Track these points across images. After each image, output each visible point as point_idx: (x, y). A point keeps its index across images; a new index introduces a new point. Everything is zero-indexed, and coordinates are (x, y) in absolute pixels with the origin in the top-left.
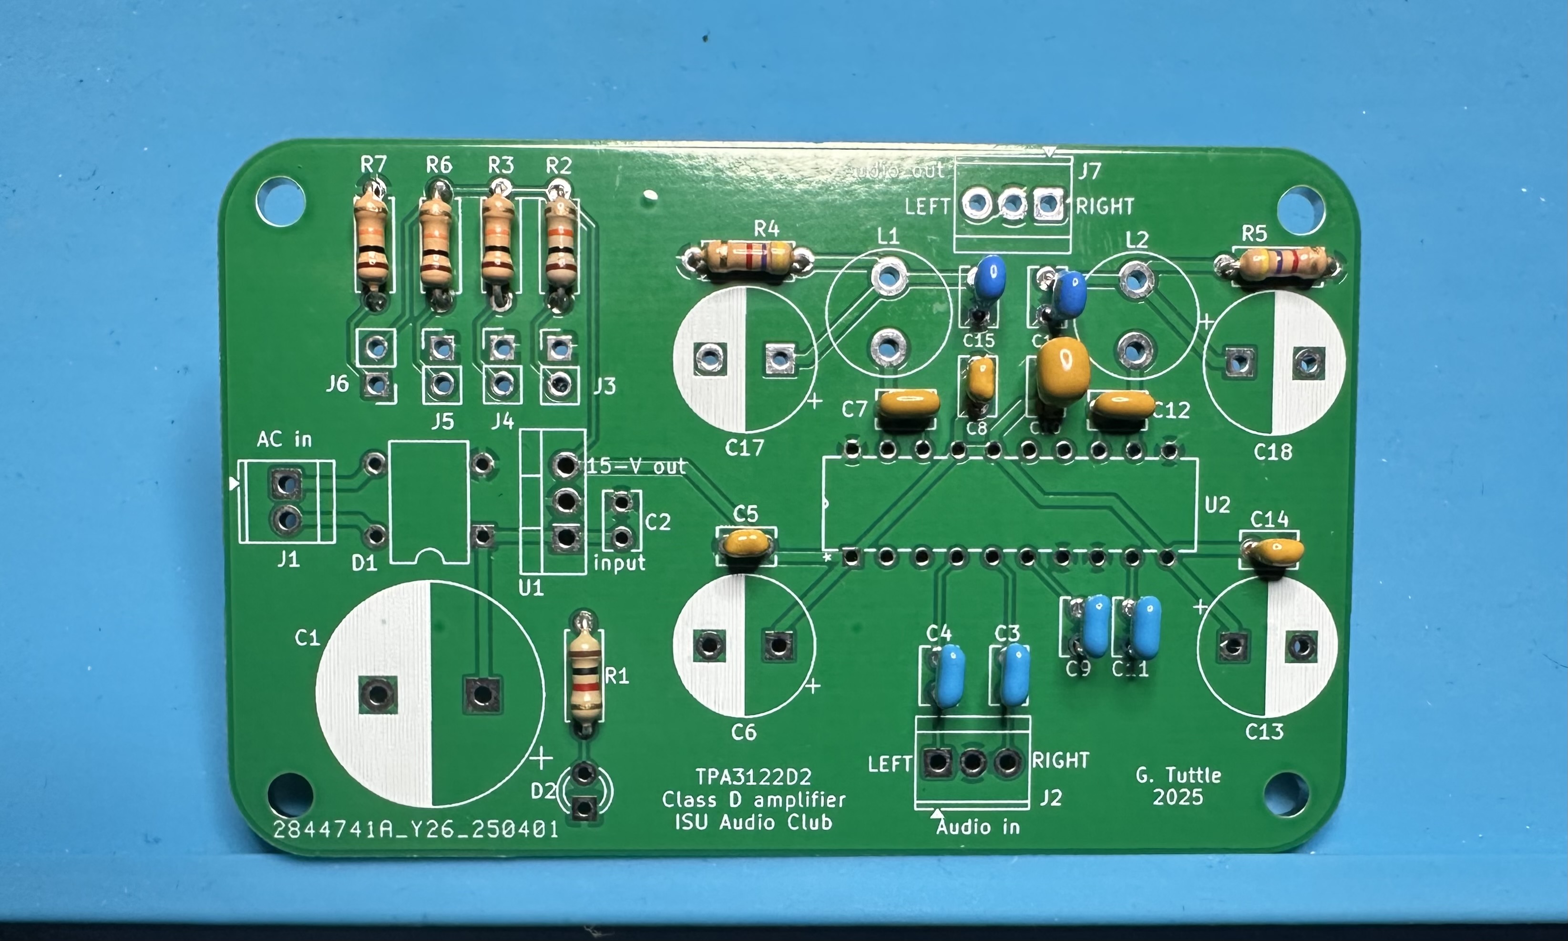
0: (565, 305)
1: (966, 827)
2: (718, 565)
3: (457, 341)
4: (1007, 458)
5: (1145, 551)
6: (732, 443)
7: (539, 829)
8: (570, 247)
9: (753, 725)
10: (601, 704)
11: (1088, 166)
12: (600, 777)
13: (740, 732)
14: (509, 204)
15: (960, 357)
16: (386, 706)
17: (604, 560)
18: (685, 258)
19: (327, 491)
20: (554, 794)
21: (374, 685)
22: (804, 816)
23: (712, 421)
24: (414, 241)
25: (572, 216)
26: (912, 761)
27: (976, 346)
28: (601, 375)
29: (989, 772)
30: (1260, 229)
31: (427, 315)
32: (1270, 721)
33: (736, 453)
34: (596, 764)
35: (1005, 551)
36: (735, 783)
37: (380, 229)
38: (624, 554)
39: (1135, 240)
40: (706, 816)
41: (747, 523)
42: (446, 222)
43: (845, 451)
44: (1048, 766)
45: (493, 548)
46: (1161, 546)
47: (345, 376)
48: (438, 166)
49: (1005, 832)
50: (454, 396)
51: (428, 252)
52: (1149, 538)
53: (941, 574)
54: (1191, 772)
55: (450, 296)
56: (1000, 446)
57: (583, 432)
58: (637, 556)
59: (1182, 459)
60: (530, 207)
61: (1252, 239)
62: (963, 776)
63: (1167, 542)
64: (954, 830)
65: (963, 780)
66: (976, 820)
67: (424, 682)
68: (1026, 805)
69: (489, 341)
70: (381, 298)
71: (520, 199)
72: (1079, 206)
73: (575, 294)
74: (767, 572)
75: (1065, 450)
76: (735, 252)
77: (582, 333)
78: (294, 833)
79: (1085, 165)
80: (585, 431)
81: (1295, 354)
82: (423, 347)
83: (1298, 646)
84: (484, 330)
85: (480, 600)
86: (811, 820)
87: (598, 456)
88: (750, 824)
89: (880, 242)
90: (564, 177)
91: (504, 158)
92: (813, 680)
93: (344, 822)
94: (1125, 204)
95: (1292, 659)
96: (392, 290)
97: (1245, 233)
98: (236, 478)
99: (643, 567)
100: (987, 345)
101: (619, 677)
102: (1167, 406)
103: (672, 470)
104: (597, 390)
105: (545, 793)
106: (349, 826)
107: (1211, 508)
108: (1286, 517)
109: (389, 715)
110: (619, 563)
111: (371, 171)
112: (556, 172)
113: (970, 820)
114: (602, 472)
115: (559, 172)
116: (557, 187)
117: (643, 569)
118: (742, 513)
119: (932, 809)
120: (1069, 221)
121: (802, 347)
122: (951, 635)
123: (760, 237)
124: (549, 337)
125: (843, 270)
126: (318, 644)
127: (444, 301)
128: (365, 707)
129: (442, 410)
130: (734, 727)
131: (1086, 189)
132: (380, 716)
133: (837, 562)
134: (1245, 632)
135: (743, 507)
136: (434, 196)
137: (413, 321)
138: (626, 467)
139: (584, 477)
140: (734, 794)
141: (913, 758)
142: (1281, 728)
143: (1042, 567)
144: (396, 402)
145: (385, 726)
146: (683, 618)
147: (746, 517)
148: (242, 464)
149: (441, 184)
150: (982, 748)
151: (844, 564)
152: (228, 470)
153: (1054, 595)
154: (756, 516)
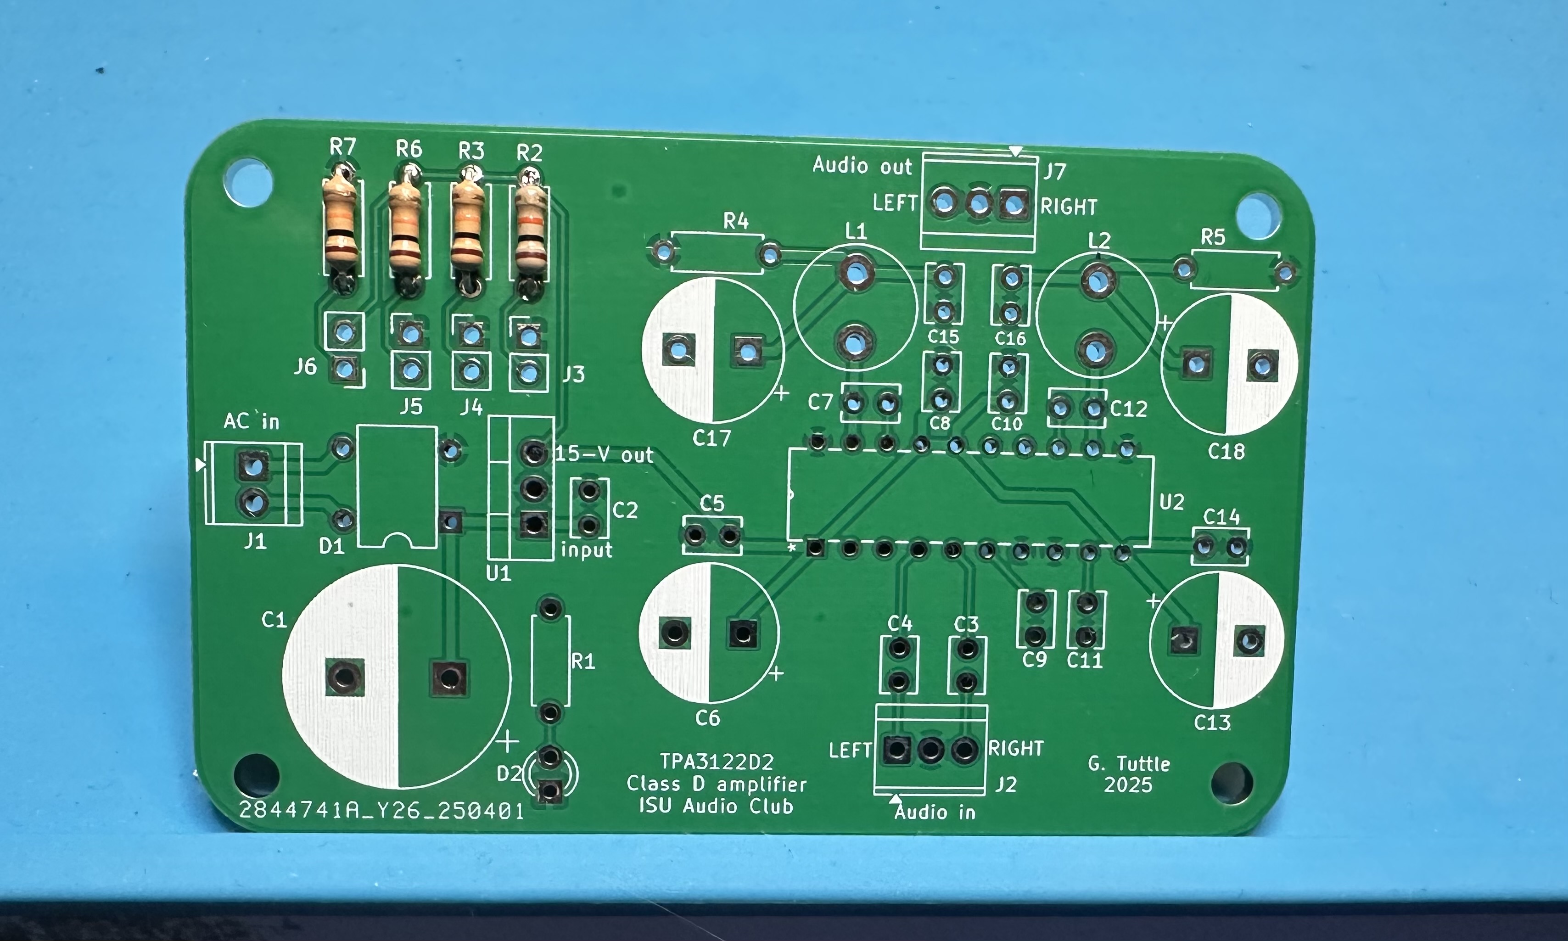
0: (534, 293)
1: (924, 812)
2: (684, 553)
3: (427, 327)
4: (969, 452)
5: (1101, 546)
6: (700, 433)
7: (504, 811)
8: (540, 235)
9: (716, 711)
11: (1054, 167)
12: (566, 761)
13: (705, 718)
14: (480, 191)
15: (925, 352)
16: (354, 688)
17: (571, 547)
19: (294, 474)
20: (520, 777)
21: (341, 669)
22: (766, 800)
23: (680, 412)
24: (384, 226)
25: (541, 204)
26: (872, 747)
27: (942, 342)
28: (570, 363)
29: (947, 760)
30: (1219, 233)
31: (396, 300)
32: (1218, 713)
33: (703, 444)
34: (561, 748)
35: (965, 543)
36: (698, 767)
37: (351, 214)
38: (591, 540)
39: (1098, 241)
40: (670, 799)
41: (713, 513)
42: (415, 207)
43: (811, 444)
44: (1003, 754)
45: (460, 533)
46: (1115, 540)
47: (313, 360)
48: (408, 150)
49: (961, 818)
50: (421, 381)
51: (397, 238)
52: (1104, 533)
53: (902, 566)
54: (1142, 761)
55: (419, 281)
56: (963, 441)
57: (551, 419)
58: (604, 543)
59: (1139, 456)
60: (501, 196)
61: (1210, 243)
62: (921, 762)
63: (1123, 539)
64: (912, 815)
66: (933, 806)
67: (392, 665)
68: (981, 792)
69: (458, 328)
70: (350, 281)
71: (491, 186)
72: (1043, 206)
73: (544, 282)
74: (732, 561)
75: (1025, 446)
77: (552, 321)
78: (260, 813)
79: (1050, 166)
80: (554, 418)
81: (1249, 357)
82: (392, 331)
83: (1246, 640)
84: (453, 315)
85: (448, 584)
86: (773, 804)
87: (565, 444)
88: (713, 807)
89: (849, 238)
90: (534, 165)
91: (475, 143)
92: (776, 667)
93: (310, 802)
94: (1088, 205)
95: (1240, 652)
96: (361, 274)
97: (1204, 237)
98: (202, 460)
99: (610, 554)
100: (952, 342)
101: (585, 663)
102: (1125, 405)
103: (639, 459)
104: (566, 378)
105: (511, 776)
106: (315, 807)
107: (1166, 505)
108: (1237, 516)
109: (355, 698)
110: (586, 550)
112: (527, 159)
113: (927, 807)
114: (571, 460)
115: (530, 160)
116: (528, 175)
117: (610, 556)
118: (708, 503)
119: (891, 796)
120: (1033, 221)
121: (770, 341)
122: (912, 626)
124: (519, 325)
125: (812, 264)
126: (286, 627)
127: (413, 286)
128: (332, 690)
129: (411, 395)
130: (699, 713)
131: (1052, 189)
132: (346, 698)
133: (803, 552)
134: (1194, 626)
135: (709, 497)
136: (404, 181)
137: (382, 304)
138: (594, 455)
139: (552, 465)
140: (698, 778)
141: (873, 744)
142: (1228, 720)
143: (1001, 559)
144: (364, 386)
145: (352, 708)
146: (649, 607)
147: (713, 506)
148: (209, 446)
149: (412, 169)
150: (940, 735)
151: (809, 555)
152: (194, 452)
153: (1013, 589)
154: (723, 506)
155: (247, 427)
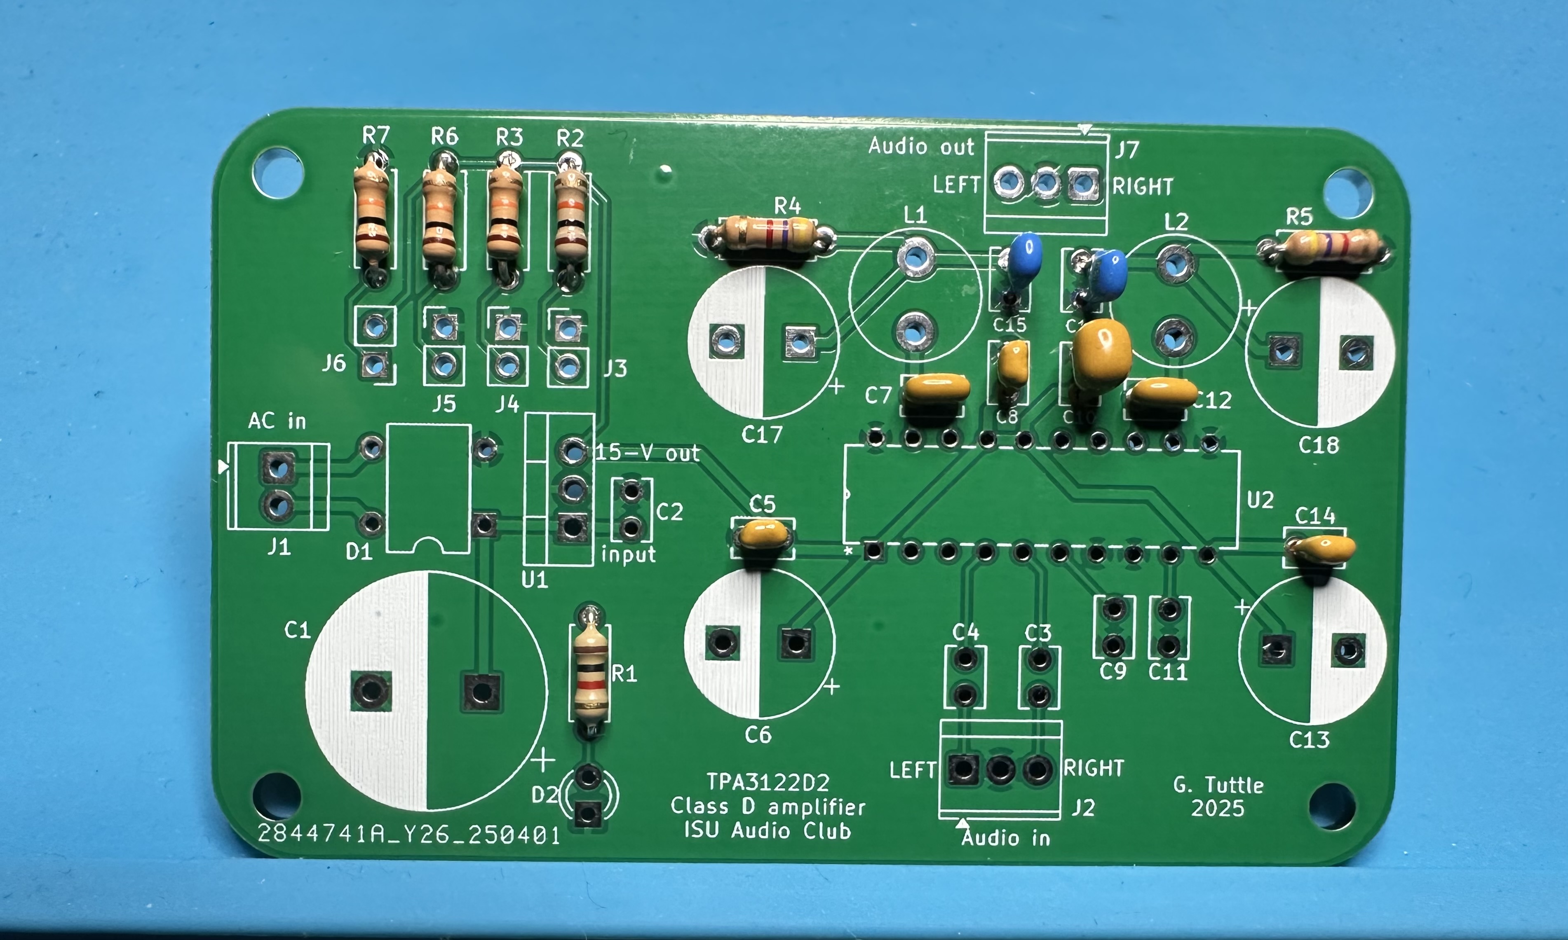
0: (574, 283)
1: (993, 838)
2: (732, 557)
3: (461, 320)
4: (1038, 448)
5: (1184, 548)
6: (749, 429)
7: (539, 834)
8: (580, 220)
9: (767, 727)
10: (607, 704)
11: (1126, 146)
12: (605, 781)
13: (754, 734)
14: (518, 176)
15: (989, 342)
16: (380, 703)
17: (612, 551)
18: (701, 235)
19: (320, 475)
20: (556, 798)
21: (367, 682)
22: (821, 824)
23: (727, 407)
24: (417, 214)
25: (583, 188)
26: (936, 767)
27: (1007, 331)
28: (611, 356)
29: (1019, 780)
30: (1306, 212)
31: (431, 290)
32: (1315, 729)
33: (753, 440)
34: (602, 767)
35: (1036, 546)
36: (748, 788)
37: (382, 201)
38: (633, 544)
39: (1175, 222)
40: (717, 823)
41: (764, 514)
42: (450, 193)
43: (868, 439)
44: (1080, 773)
45: (495, 536)
46: (1201, 543)
47: (342, 355)
48: (444, 138)
49: (1034, 844)
50: (454, 376)
51: (431, 225)
52: (1188, 534)
53: (968, 570)
54: (1232, 782)
55: (453, 272)
56: (1032, 436)
57: (592, 416)
58: (647, 547)
59: (1223, 451)
60: (540, 181)
61: (1296, 223)
62: (991, 782)
63: (1207, 539)
64: (981, 841)
65: (990, 787)
66: (1004, 831)
67: (421, 678)
68: (1057, 816)
69: (494, 321)
70: (381, 274)
71: (529, 172)
72: (1115, 186)
73: (585, 272)
74: (786, 566)
75: (1099, 440)
76: (755, 227)
77: (593, 313)
78: (280, 836)
79: (1122, 144)
80: (594, 415)
81: (1341, 343)
82: (425, 326)
83: (1344, 650)
84: (489, 308)
85: (481, 591)
86: (829, 829)
87: (606, 442)
88: (764, 831)
89: (907, 221)
90: (575, 150)
91: (513, 129)
92: (832, 680)
93: (333, 825)
94: (1164, 184)
95: (1339, 663)
96: (393, 267)
97: (1289, 217)
98: (225, 461)
99: (654, 559)
100: (1019, 330)
101: (626, 675)
102: (1208, 396)
103: (685, 457)
104: (607, 372)
105: (546, 798)
106: (338, 830)
107: (1254, 503)
108: (1332, 514)
109: (382, 713)
110: (628, 554)
111: (373, 142)
112: (568, 145)
113: (997, 831)
114: (612, 458)
115: (570, 145)
116: (567, 161)
117: (654, 561)
118: (758, 504)
119: (958, 819)
120: (1105, 202)
121: (823, 331)
122: (978, 635)
123: (780, 215)
124: (557, 317)
125: (868, 250)
126: (309, 637)
127: (448, 277)
128: (359, 705)
129: (444, 392)
130: (748, 730)
131: (1123, 168)
132: (372, 714)
133: (859, 556)
134: (1288, 634)
135: (759, 496)
136: (438, 167)
137: (415, 297)
138: (637, 453)
139: (592, 464)
140: (748, 800)
141: (938, 764)
142: (1326, 737)
143: (1075, 563)
144: (395, 383)
145: (378, 724)
146: (695, 613)
147: (763, 507)
148: (232, 446)
149: (446, 156)
150: (1010, 754)
151: (866, 558)
152: (217, 453)
153: (1087, 593)
154: (774, 507)
155: (273, 427)
